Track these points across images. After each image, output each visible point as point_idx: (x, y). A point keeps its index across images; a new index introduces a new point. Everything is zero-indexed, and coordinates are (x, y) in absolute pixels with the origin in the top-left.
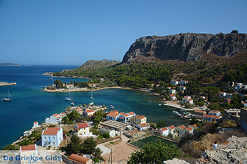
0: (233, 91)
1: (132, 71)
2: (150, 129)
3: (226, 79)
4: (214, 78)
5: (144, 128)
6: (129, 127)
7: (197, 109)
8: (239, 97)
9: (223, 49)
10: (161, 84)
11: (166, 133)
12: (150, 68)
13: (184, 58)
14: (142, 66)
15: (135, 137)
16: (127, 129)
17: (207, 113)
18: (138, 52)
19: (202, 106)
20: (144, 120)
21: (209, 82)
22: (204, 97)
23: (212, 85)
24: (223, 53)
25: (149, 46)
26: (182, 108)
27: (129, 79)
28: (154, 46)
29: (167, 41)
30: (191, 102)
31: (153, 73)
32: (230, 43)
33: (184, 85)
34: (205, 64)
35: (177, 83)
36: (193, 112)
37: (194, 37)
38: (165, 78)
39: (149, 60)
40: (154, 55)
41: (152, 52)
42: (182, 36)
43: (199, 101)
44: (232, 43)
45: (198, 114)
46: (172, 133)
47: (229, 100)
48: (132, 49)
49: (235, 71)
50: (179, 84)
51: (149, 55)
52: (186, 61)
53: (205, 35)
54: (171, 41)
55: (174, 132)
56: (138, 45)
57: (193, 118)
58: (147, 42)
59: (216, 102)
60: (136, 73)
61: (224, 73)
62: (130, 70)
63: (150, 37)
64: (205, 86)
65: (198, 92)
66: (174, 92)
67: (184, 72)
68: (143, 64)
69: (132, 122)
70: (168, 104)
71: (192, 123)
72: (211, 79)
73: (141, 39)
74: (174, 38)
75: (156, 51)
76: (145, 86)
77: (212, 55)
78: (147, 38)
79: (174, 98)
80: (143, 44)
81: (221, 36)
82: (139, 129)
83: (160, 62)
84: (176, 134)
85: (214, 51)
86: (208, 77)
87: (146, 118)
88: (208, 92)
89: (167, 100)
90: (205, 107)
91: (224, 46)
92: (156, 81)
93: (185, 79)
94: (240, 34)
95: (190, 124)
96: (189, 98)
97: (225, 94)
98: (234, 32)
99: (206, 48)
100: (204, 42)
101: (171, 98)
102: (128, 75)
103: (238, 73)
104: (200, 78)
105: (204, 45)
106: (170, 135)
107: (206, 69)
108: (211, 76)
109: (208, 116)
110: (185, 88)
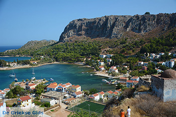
0: (148, 60)
1: (67, 48)
2: (84, 96)
3: (143, 51)
4: (133, 51)
5: (79, 95)
6: (67, 95)
7: (121, 76)
8: (153, 64)
9: (139, 27)
10: (92, 58)
11: (97, 98)
12: (83, 46)
13: (109, 36)
14: (75, 44)
15: (71, 103)
16: (65, 97)
17: (130, 80)
18: (71, 32)
19: (125, 73)
20: (79, 89)
21: (130, 54)
22: (126, 67)
23: (132, 56)
24: (140, 31)
25: (81, 27)
26: (110, 77)
27: (65, 55)
28: (85, 27)
29: (94, 22)
30: (117, 71)
31: (85, 49)
32: (144, 22)
33: (111, 58)
34: (126, 40)
35: (105, 56)
36: (118, 79)
37: (116, 18)
38: (95, 53)
39: (81, 38)
40: (85, 34)
41: (83, 32)
42: (107, 18)
43: (123, 70)
44: (146, 22)
45: (122, 80)
46: (102, 98)
47: (146, 68)
48: (67, 30)
49: (149, 44)
50: (106, 57)
51: (81, 35)
52: (111, 38)
53: (125, 17)
54: (98, 22)
55: (104, 96)
56: (71, 26)
57: (119, 84)
58: (78, 24)
59: (135, 69)
60: (71, 50)
61: (141, 47)
62: (65, 47)
63: (81, 20)
64: (126, 57)
65: (121, 62)
66: (102, 63)
67: (109, 47)
68: (76, 42)
69: (70, 92)
70: (98, 74)
71: (118, 88)
72: (131, 52)
73: (74, 21)
74: (100, 20)
75: (86, 31)
76: (79, 61)
77: (131, 32)
78: (78, 20)
79: (103, 69)
80: (76, 25)
81: (137, 17)
82: (75, 97)
83: (90, 40)
84: (106, 98)
85: (133, 30)
86: (129, 50)
87: (80, 87)
88: (129, 62)
89: (97, 70)
90: (128, 75)
91: (140, 25)
92: (87, 56)
93: (111, 52)
94: (152, 15)
95: (117, 89)
96: (115, 68)
97: (142, 63)
98: (147, 13)
99: (126, 27)
100: (124, 22)
101: (100, 69)
102: (64, 52)
103: (151, 46)
104: (123, 51)
105: (124, 25)
106: (101, 100)
107: (127, 44)
108: (131, 49)
109: (130, 82)
110: (111, 60)
